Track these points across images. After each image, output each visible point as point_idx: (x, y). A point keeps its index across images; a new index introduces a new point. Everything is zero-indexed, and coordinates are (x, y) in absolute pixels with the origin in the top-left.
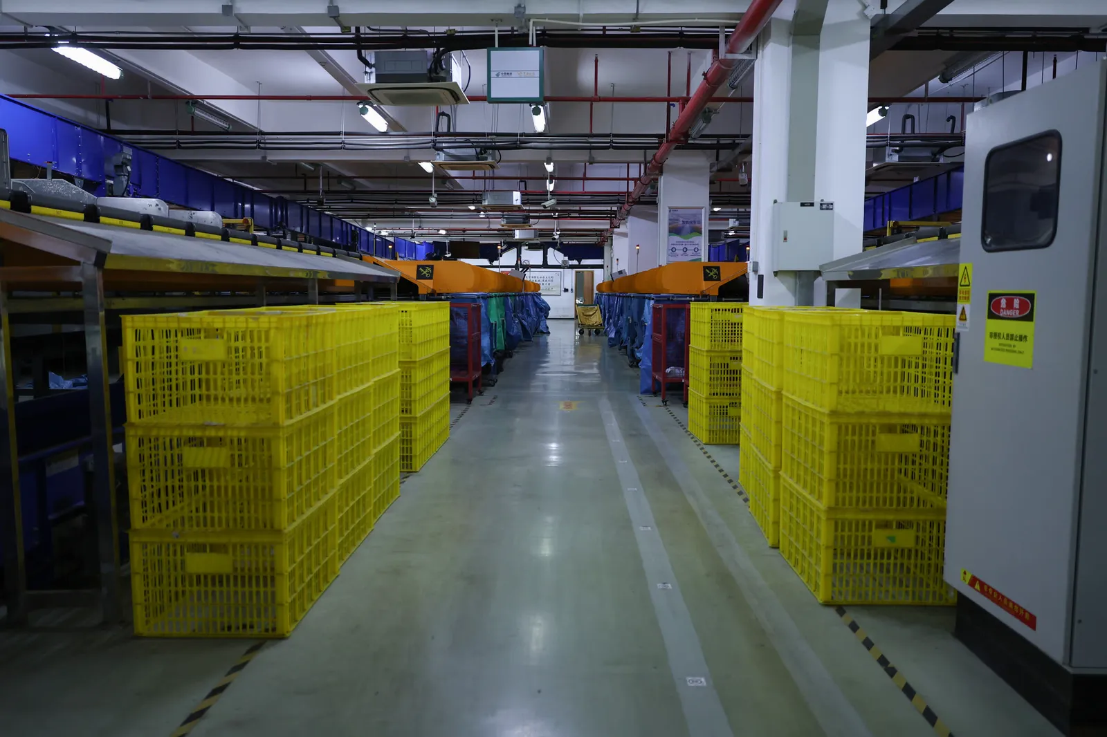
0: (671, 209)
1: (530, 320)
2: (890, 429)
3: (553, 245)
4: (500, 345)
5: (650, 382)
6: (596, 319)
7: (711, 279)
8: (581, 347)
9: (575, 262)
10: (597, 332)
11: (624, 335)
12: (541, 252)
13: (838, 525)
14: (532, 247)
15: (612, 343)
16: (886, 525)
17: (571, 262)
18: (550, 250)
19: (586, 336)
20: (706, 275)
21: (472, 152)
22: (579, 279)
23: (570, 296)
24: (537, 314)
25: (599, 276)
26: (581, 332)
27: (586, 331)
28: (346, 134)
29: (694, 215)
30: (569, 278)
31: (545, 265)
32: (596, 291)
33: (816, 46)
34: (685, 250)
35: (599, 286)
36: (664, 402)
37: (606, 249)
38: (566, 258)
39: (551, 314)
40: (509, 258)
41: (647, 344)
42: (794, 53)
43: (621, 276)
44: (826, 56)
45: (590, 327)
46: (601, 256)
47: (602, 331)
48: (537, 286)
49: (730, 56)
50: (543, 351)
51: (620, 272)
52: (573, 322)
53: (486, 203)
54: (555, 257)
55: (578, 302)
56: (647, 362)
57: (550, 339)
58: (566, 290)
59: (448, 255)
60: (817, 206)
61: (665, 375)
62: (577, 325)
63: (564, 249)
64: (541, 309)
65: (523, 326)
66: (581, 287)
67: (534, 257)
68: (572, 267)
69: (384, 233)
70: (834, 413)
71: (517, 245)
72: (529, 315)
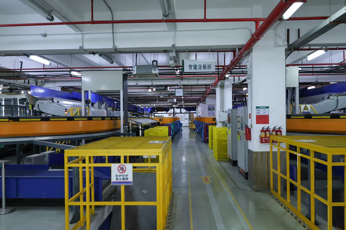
0: (208, 105)
1: (178, 128)
2: (224, 141)
3: (183, 108)
4: (174, 134)
5: (204, 140)
6: (194, 127)
7: (214, 120)
8: (190, 134)
9: (189, 112)
10: (195, 130)
11: (200, 131)
12: (180, 109)
13: (218, 152)
14: (177, 108)
15: (198, 133)
16: (223, 152)
17: (187, 112)
18: (182, 109)
19: (192, 131)
20: (213, 120)
21: (168, 95)
22: (190, 116)
23: (187, 120)
24: (180, 126)
25: (195, 116)
26: (191, 130)
27: (192, 130)
28: (143, 92)
29: (213, 106)
30: (187, 116)
31: (181, 113)
32: (194, 120)
33: (224, 89)
34: (211, 113)
35: (195, 118)
36: (206, 144)
37: (197, 108)
38: (186, 111)
39: (183, 126)
40: (171, 111)
41: (203, 133)
42: (221, 90)
43: (200, 117)
44: (225, 90)
45: (193, 129)
46: (195, 110)
47: (196, 130)
48: (179, 118)
49: (212, 88)
50: (181, 135)
51: (199, 116)
52: (188, 127)
53: (168, 101)
54: (183, 111)
55: (190, 122)
56: (203, 136)
57: (183, 132)
58: (186, 119)
59: (156, 111)
60: (224, 112)
61: (206, 139)
62: (189, 128)
63: (186, 108)
64: (180, 125)
65: (177, 129)
66: (190, 118)
67: (178, 111)
68: (188, 113)
69: (140, 106)
70: (217, 140)
71: (174, 108)
72: (178, 126)
